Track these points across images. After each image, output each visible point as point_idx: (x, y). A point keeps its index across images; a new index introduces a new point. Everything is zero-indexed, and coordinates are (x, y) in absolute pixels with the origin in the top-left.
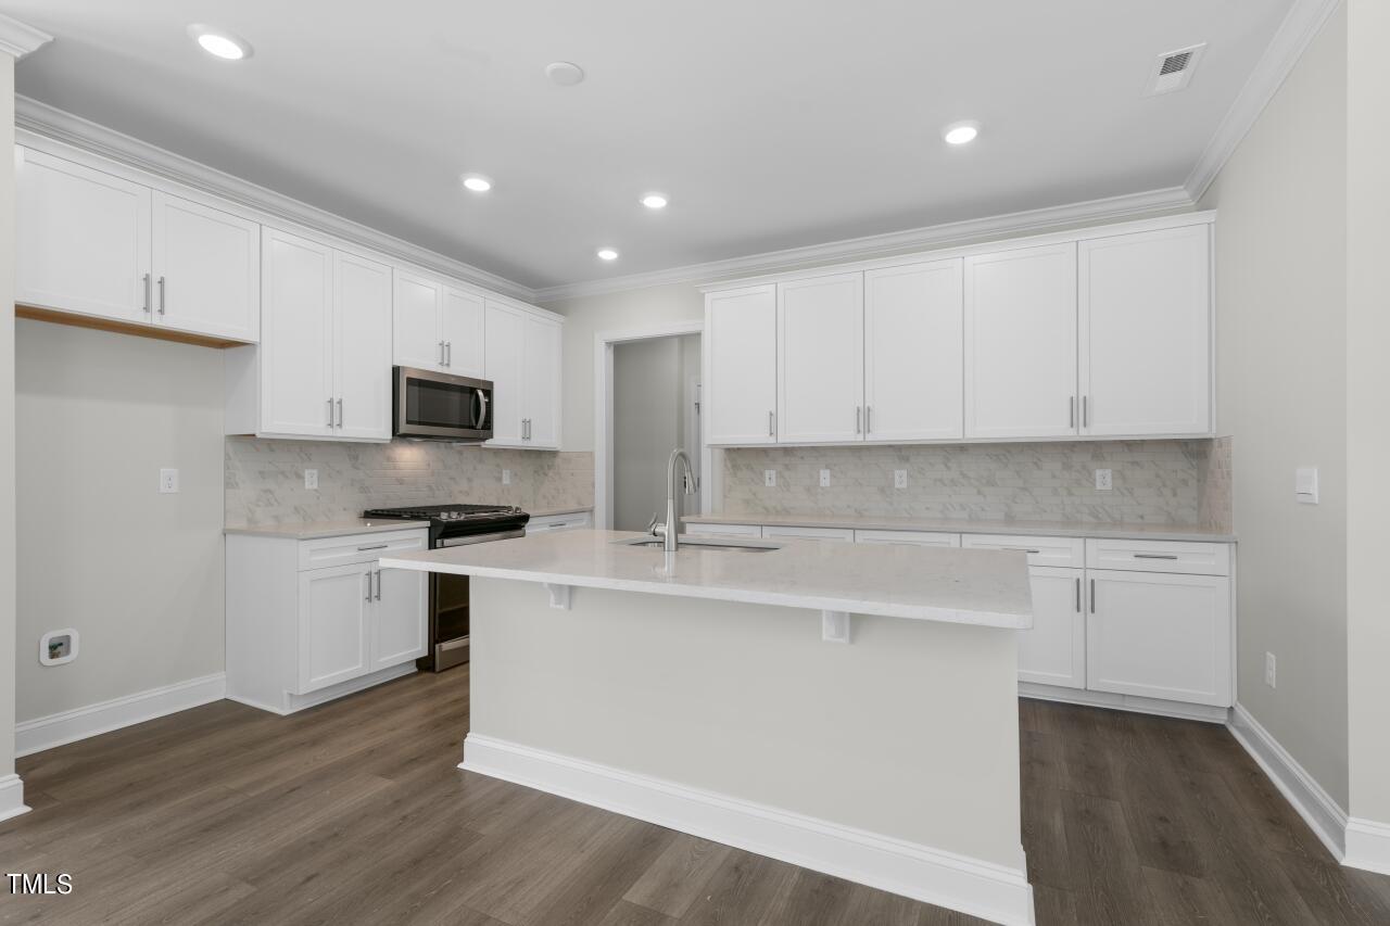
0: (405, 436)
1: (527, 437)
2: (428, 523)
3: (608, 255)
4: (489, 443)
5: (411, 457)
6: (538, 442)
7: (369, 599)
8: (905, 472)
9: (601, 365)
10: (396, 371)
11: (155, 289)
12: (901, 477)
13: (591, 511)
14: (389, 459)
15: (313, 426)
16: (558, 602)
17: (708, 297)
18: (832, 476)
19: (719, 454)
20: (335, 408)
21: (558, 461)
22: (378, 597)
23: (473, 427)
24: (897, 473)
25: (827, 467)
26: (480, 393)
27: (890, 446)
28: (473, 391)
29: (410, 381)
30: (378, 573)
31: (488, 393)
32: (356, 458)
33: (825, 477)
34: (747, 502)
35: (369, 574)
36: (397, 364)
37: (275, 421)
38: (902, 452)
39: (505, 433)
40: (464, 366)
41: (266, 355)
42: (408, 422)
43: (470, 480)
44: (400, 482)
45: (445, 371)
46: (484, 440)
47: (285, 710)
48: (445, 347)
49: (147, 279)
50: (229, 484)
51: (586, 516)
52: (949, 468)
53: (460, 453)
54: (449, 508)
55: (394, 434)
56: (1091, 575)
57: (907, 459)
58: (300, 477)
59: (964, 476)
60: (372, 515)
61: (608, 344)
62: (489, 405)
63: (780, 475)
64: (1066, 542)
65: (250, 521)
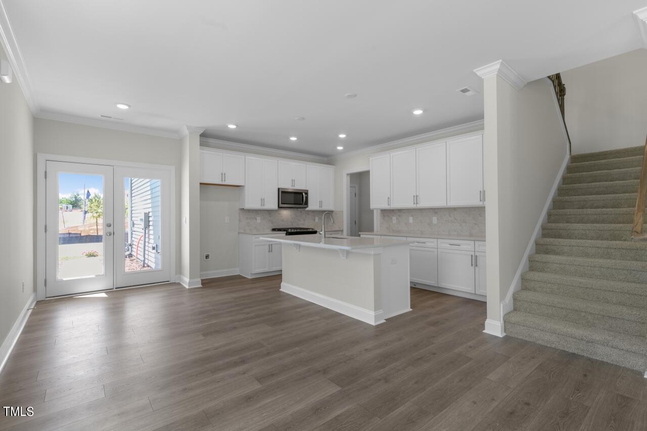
0: (281, 207)
1: (321, 206)
2: (285, 232)
3: (340, 148)
4: (307, 209)
5: (286, 213)
6: (325, 207)
7: (269, 252)
8: (436, 218)
9: (345, 181)
10: (279, 189)
11: (224, 176)
12: (435, 220)
13: (342, 231)
14: (279, 214)
15: (257, 206)
16: (297, 249)
17: (371, 159)
18: (413, 219)
19: (379, 211)
20: (263, 200)
21: (334, 214)
22: (271, 251)
23: (302, 204)
24: (434, 218)
25: (412, 216)
26: (304, 194)
27: (431, 208)
28: (302, 193)
29: (282, 192)
30: (272, 245)
31: (307, 194)
32: (270, 214)
33: (411, 220)
34: (387, 228)
35: (269, 245)
36: (279, 187)
37: (248, 205)
38: (435, 211)
39: (313, 205)
40: (299, 187)
41: (246, 188)
42: (282, 204)
43: (304, 220)
44: (283, 221)
45: (294, 188)
46: (306, 208)
47: (250, 277)
48: (293, 181)
49: (222, 174)
50: (240, 221)
51: (340, 232)
52: (450, 216)
53: (301, 212)
54: (291, 229)
55: (279, 207)
56: (477, 254)
57: (436, 213)
58: (256, 219)
59: (455, 219)
60: (274, 230)
61: (348, 174)
62: (307, 198)
63: (397, 219)
64: (469, 242)
65: (244, 230)
